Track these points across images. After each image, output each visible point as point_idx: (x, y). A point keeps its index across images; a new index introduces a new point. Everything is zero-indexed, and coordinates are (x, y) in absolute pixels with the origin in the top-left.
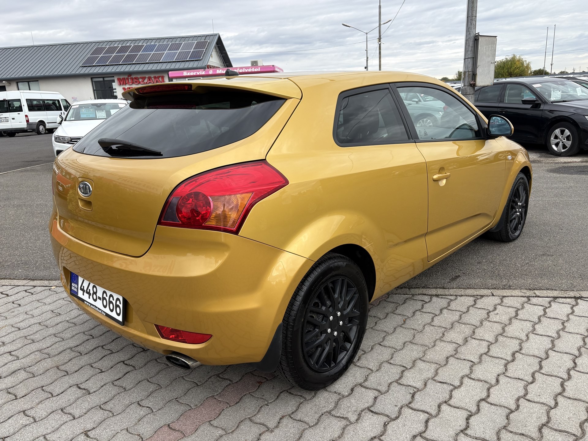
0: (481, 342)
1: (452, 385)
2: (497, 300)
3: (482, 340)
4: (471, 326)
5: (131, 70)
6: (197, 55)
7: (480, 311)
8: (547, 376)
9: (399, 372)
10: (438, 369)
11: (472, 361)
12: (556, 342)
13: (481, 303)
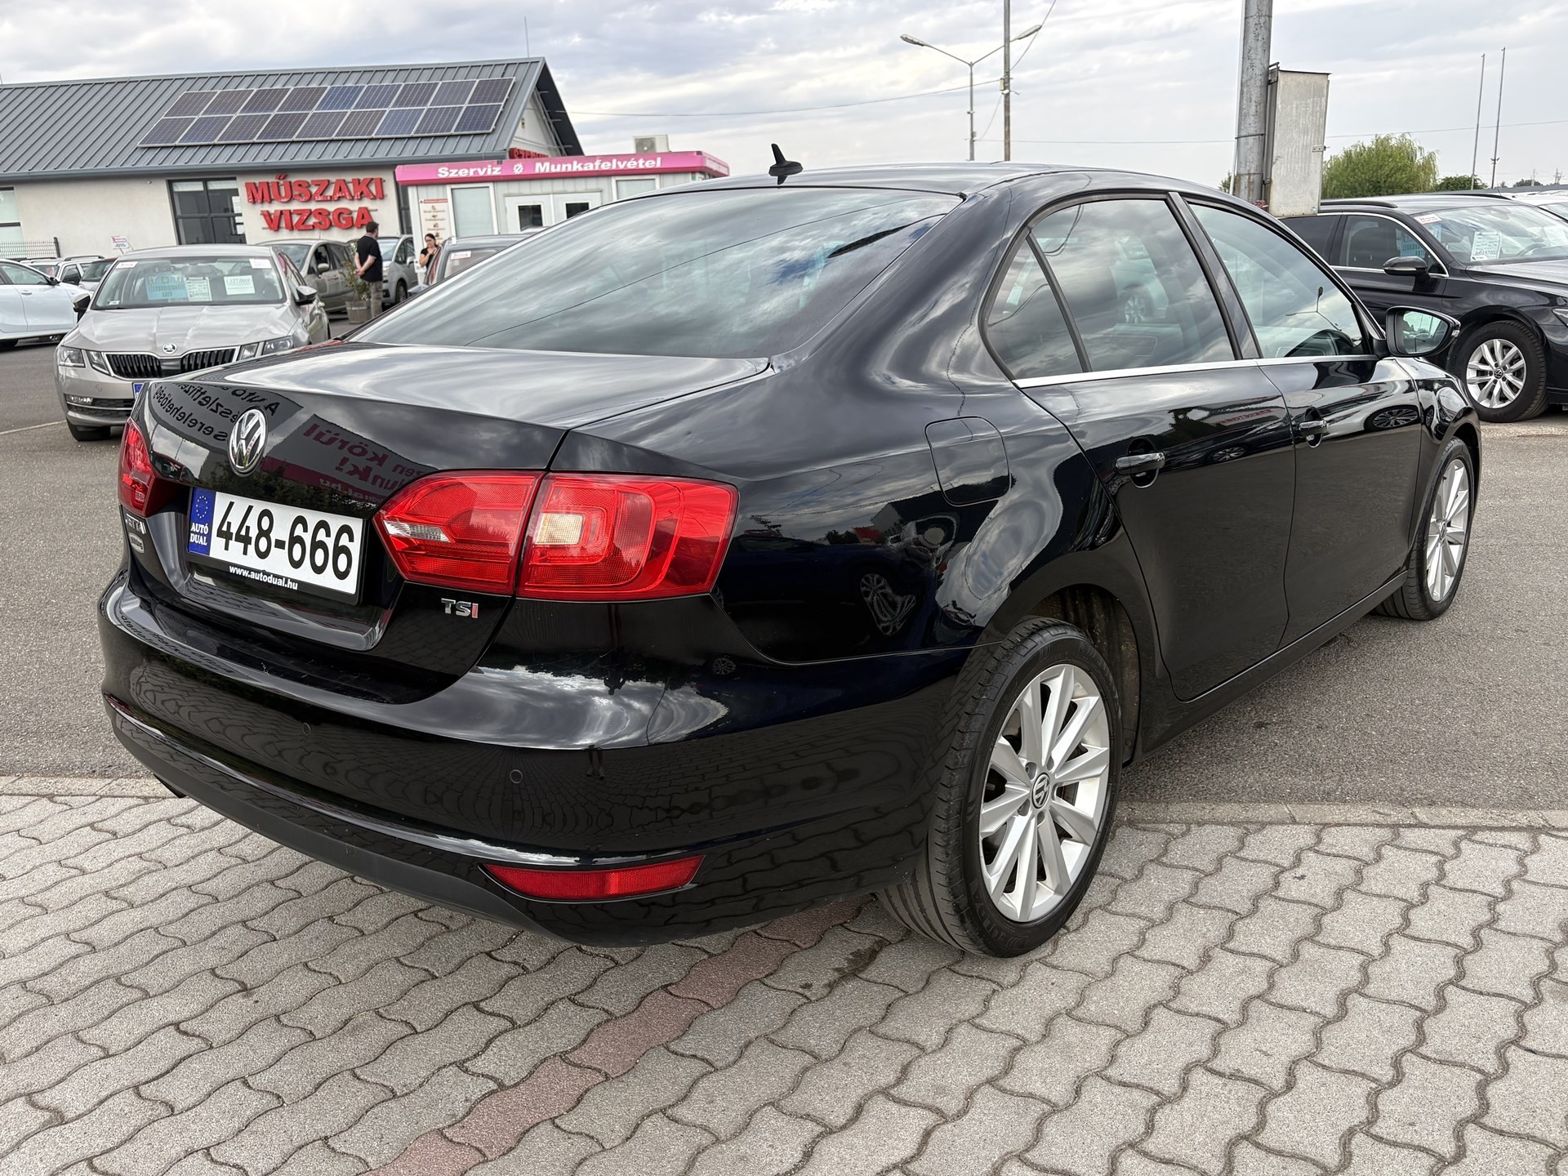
0: (1249, 962)
1: (1158, 1093)
2: (1303, 836)
3: (1252, 954)
4: (1225, 913)
5: (287, 160)
6: (480, 119)
7: (1255, 869)
8: (1436, 1066)
9: (1003, 1052)
10: (1118, 1043)
11: (1218, 1020)
12: (1469, 961)
13: (1256, 846)
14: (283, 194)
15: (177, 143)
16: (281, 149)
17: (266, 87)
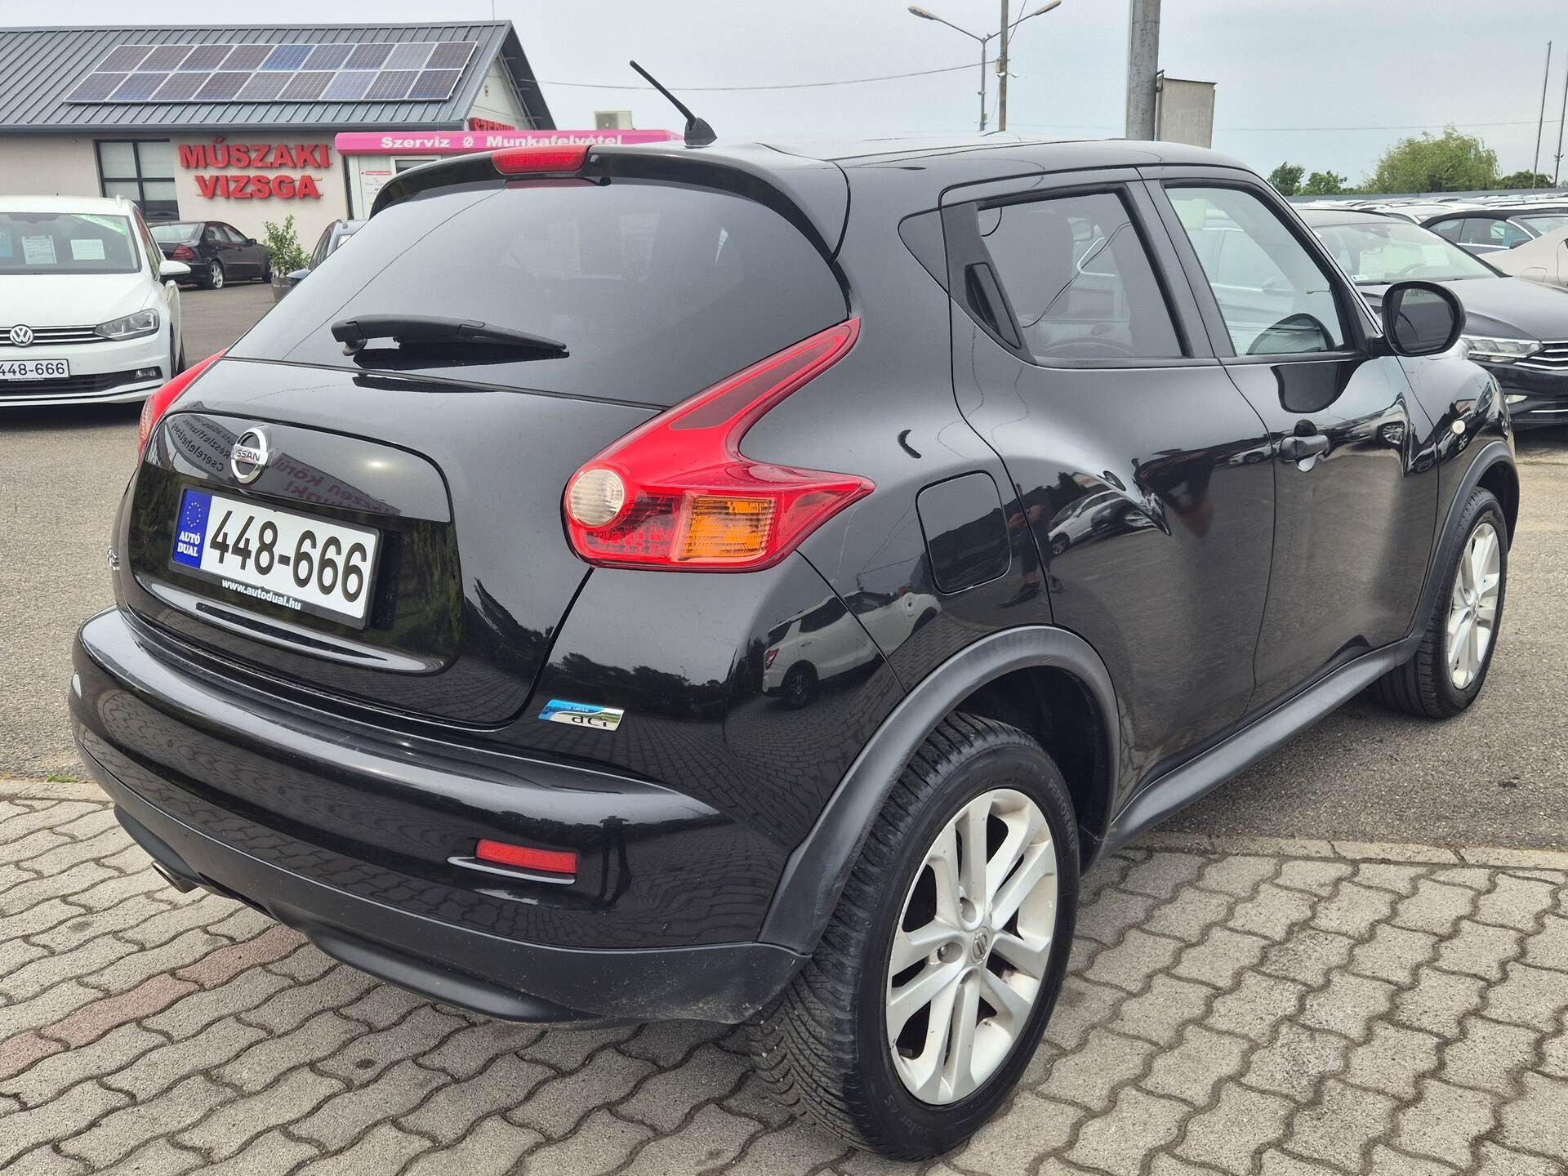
5: (223, 122)
6: (437, 85)
14: (220, 158)
15: (106, 100)
16: (219, 110)
17: (208, 44)
